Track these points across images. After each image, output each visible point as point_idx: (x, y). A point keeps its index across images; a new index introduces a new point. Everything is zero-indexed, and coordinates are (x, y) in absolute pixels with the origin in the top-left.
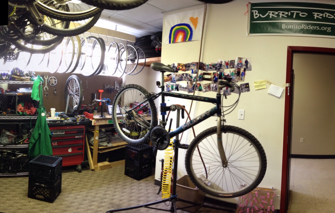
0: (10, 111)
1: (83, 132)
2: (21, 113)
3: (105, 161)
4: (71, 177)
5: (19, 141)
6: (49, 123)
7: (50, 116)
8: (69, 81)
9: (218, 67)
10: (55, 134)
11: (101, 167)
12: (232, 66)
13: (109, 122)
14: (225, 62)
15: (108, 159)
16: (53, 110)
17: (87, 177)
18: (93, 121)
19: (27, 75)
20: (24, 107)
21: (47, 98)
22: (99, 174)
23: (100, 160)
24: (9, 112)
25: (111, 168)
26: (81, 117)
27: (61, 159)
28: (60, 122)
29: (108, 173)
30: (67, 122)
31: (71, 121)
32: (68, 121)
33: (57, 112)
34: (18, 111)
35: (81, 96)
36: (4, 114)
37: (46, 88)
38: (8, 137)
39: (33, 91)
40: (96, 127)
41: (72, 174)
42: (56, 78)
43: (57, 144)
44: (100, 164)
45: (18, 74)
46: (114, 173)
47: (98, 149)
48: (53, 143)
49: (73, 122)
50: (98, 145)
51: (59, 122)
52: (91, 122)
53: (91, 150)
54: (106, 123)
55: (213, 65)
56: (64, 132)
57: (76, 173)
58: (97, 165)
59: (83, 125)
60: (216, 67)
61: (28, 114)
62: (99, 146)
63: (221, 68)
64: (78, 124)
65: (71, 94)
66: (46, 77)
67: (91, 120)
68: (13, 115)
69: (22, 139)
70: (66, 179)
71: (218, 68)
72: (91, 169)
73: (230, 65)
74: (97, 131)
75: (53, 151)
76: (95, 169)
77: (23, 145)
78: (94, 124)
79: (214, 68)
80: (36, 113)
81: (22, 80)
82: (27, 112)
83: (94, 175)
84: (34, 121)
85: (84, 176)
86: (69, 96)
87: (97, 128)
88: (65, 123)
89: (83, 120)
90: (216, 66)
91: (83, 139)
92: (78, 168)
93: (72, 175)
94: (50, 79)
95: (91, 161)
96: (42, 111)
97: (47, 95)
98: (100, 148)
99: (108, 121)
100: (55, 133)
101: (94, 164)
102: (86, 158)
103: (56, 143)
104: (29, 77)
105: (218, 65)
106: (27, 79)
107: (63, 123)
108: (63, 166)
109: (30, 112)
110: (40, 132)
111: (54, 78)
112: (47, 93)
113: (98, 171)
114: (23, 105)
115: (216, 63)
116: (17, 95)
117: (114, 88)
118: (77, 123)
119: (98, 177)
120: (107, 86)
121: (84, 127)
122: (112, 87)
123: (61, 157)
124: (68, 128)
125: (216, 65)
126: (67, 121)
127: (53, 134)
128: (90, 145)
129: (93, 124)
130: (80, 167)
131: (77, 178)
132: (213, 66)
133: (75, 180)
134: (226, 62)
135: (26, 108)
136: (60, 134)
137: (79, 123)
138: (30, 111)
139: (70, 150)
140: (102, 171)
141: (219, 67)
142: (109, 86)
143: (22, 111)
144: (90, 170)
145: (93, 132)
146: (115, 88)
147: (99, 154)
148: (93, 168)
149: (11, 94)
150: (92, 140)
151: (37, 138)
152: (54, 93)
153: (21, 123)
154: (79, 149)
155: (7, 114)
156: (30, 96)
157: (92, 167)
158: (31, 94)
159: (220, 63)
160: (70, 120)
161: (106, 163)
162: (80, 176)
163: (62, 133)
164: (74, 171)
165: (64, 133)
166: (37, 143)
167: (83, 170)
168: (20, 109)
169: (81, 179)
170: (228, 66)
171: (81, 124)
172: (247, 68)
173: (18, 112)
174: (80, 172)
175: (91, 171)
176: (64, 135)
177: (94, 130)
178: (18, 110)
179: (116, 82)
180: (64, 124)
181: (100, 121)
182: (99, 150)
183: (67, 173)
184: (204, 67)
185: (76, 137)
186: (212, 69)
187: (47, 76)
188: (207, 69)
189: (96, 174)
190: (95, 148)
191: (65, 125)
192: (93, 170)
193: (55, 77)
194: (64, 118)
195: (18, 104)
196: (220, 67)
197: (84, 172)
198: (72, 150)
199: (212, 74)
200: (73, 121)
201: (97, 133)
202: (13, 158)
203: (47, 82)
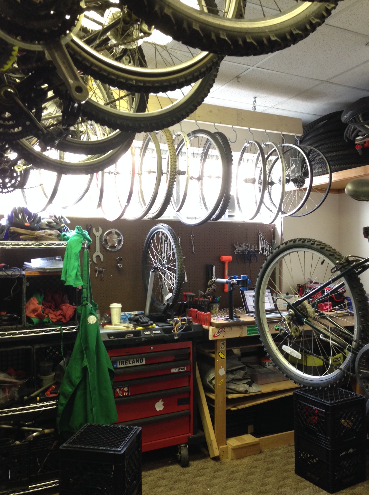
0: (6, 318)
1: (189, 358)
2: (35, 320)
3: (244, 432)
4: (164, 482)
5: (32, 395)
6: (107, 339)
7: (110, 323)
8: (152, 238)
10: (123, 366)
11: (235, 449)
13: (248, 331)
15: (250, 428)
16: (116, 307)
17: (203, 478)
18: (211, 328)
19: (50, 226)
20: (43, 305)
21: (101, 280)
22: (232, 470)
23: (232, 432)
24: (5, 320)
25: (261, 452)
26: (182, 320)
27: (138, 432)
28: (134, 336)
29: (252, 467)
30: (149, 336)
31: (159, 332)
32: (152, 333)
33: (126, 313)
34: (29, 315)
35: (181, 271)
37: (98, 257)
39: (66, 265)
40: (218, 343)
41: (166, 471)
42: (122, 232)
43: (128, 391)
44: (234, 442)
45: (27, 224)
46: (268, 469)
47: (227, 398)
48: (118, 390)
49: (163, 334)
50: (225, 390)
51: (132, 335)
52: (207, 331)
53: (210, 402)
54: (242, 333)
56: (144, 359)
57: (176, 468)
58: (225, 446)
59: (189, 339)
61: (55, 320)
62: (228, 393)
64: (176, 338)
65: (156, 268)
66: (97, 231)
67: (205, 327)
68: (14, 326)
69: (40, 387)
70: (154, 488)
72: (212, 456)
74: (220, 354)
75: (119, 411)
76: (221, 457)
77: (42, 404)
78: (214, 336)
80: (76, 318)
81: (37, 239)
82: (53, 316)
83: (220, 473)
85: (195, 476)
86: (154, 273)
87: (222, 347)
88: (145, 338)
89: (188, 329)
91: (189, 375)
92: (180, 453)
93: (166, 474)
94: (107, 234)
95: (211, 434)
96: (88, 312)
97: (100, 272)
98: (230, 396)
99: (245, 329)
100: (122, 363)
101: (219, 444)
102: (200, 426)
103: (126, 389)
104: (54, 232)
106: (51, 235)
107: (141, 338)
108: (144, 450)
109: (60, 317)
110: (86, 363)
111: (116, 233)
112: (101, 269)
113: (228, 459)
114: (41, 299)
116: (24, 275)
117: (258, 251)
118: (173, 336)
119: (230, 480)
120: (240, 246)
121: (189, 344)
122: (251, 248)
123: (139, 425)
124: (152, 348)
126: (149, 333)
127: (119, 366)
128: (208, 389)
129: (211, 338)
130: (184, 452)
131: (178, 485)
133: (174, 489)
135: (50, 307)
136: (134, 364)
137: (178, 335)
138: (59, 312)
139: (159, 406)
140: (238, 462)
142: (245, 245)
143: (38, 316)
144: (209, 459)
145: (213, 356)
146: (260, 249)
147: (228, 412)
148: (217, 453)
149: (8, 275)
150: (212, 376)
151: (77, 381)
152: (118, 267)
153: (37, 346)
154: (181, 402)
156: (60, 276)
157: (215, 450)
158: (61, 271)
160: (156, 329)
161: (249, 439)
162: (187, 476)
163: (140, 364)
164: (172, 464)
165: (144, 363)
166: (79, 393)
167: (194, 459)
168: (34, 311)
169: (190, 487)
171: (183, 337)
173: (29, 319)
174: (185, 464)
175: (212, 463)
176: (143, 367)
177: (214, 353)
178: (27, 312)
179: (260, 236)
180: (143, 339)
181: (227, 329)
182: (229, 402)
183: (155, 471)
185: (173, 371)
187: (100, 229)
189: (225, 471)
190: (219, 397)
191: (145, 341)
192: (217, 459)
193: (119, 230)
194: (143, 326)
195: (28, 298)
197: (195, 465)
198: (163, 405)
200: (165, 330)
201: (221, 358)
202: (18, 442)
203: (101, 242)
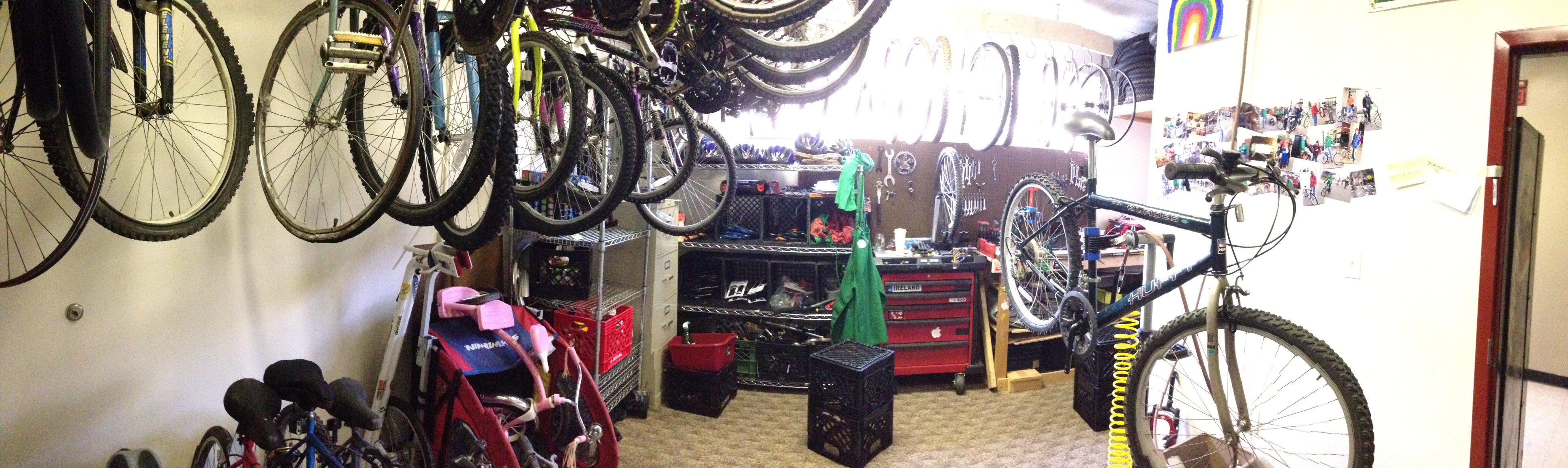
0: (795, 234)
1: (969, 290)
2: (817, 239)
3: (1030, 366)
5: (813, 306)
6: (881, 264)
7: (894, 249)
8: (943, 163)
9: (1292, 117)
10: (898, 291)
11: (1015, 383)
12: (1327, 118)
14: (1310, 104)
15: (1036, 363)
16: (900, 234)
17: (973, 408)
18: (995, 261)
19: (834, 150)
20: (826, 225)
21: (893, 204)
22: (1005, 402)
23: (1012, 366)
24: (794, 237)
25: (1043, 387)
26: (961, 251)
27: (891, 355)
28: (910, 263)
30: (925, 264)
31: (937, 261)
32: (929, 261)
33: (909, 239)
34: (813, 234)
35: (960, 199)
36: (779, 240)
37: (889, 180)
38: (790, 293)
41: (940, 395)
42: (915, 155)
43: (902, 316)
44: (1014, 375)
45: (809, 148)
47: (1010, 333)
48: (892, 313)
49: (941, 263)
50: (1008, 324)
51: (907, 262)
52: (989, 264)
53: (994, 335)
55: (1277, 113)
56: (920, 287)
57: (947, 394)
58: (1005, 378)
59: (970, 270)
60: (1286, 120)
61: (836, 241)
62: (1011, 327)
63: (1300, 123)
64: (954, 268)
65: (941, 195)
66: (890, 153)
67: (989, 259)
68: (800, 243)
70: (921, 409)
71: (1291, 123)
72: (989, 387)
73: (1322, 114)
74: (1004, 288)
76: (999, 389)
77: (820, 315)
78: (996, 269)
79: (1280, 122)
81: (815, 162)
82: (835, 237)
83: (992, 405)
84: (845, 258)
86: (939, 200)
88: (921, 266)
89: (967, 260)
90: (1286, 117)
91: (970, 307)
92: (956, 381)
93: (939, 398)
94: (899, 157)
95: (991, 366)
97: (891, 196)
98: (1014, 331)
100: (898, 288)
101: (998, 375)
103: (900, 313)
104: (836, 155)
105: (1290, 114)
106: (830, 158)
107: (916, 266)
109: (841, 238)
110: (855, 285)
111: (909, 156)
112: (892, 193)
113: (1007, 392)
114: (825, 220)
115: (1287, 105)
116: (809, 197)
118: (952, 266)
121: (971, 276)
122: (1061, 178)
124: (929, 276)
125: (1286, 112)
126: (925, 261)
127: (894, 291)
128: (993, 322)
129: (993, 271)
130: (960, 380)
132: (1277, 116)
134: (1313, 105)
135: (834, 228)
136: (909, 291)
137: (956, 265)
138: (840, 234)
139: (936, 334)
140: (1016, 395)
141: (1294, 119)
143: (820, 236)
144: (987, 390)
147: (1011, 346)
148: (993, 385)
149: (795, 196)
150: (996, 310)
151: (848, 300)
152: (909, 192)
153: (819, 264)
154: (959, 332)
155: (788, 240)
156: (834, 199)
157: (994, 382)
158: (835, 195)
159: (1297, 106)
160: (935, 257)
161: (1031, 373)
162: (958, 404)
163: (916, 290)
164: (944, 390)
165: (920, 290)
166: (849, 311)
168: (817, 231)
170: (1318, 115)
171: (962, 269)
172: (1369, 120)
173: (812, 238)
174: (961, 392)
175: (990, 393)
176: (920, 295)
177: (998, 286)
178: (812, 230)
180: (918, 267)
182: (1012, 336)
183: (929, 393)
184: (1255, 119)
185: (951, 301)
186: (1275, 126)
187: (893, 152)
188: (1261, 126)
189: (998, 403)
190: (1002, 332)
191: (920, 269)
192: (994, 390)
193: (911, 152)
194: (922, 254)
195: (812, 219)
196: (1297, 118)
197: (970, 395)
198: (941, 332)
199: (1273, 142)
200: (944, 260)
202: (797, 344)
203: (892, 165)
